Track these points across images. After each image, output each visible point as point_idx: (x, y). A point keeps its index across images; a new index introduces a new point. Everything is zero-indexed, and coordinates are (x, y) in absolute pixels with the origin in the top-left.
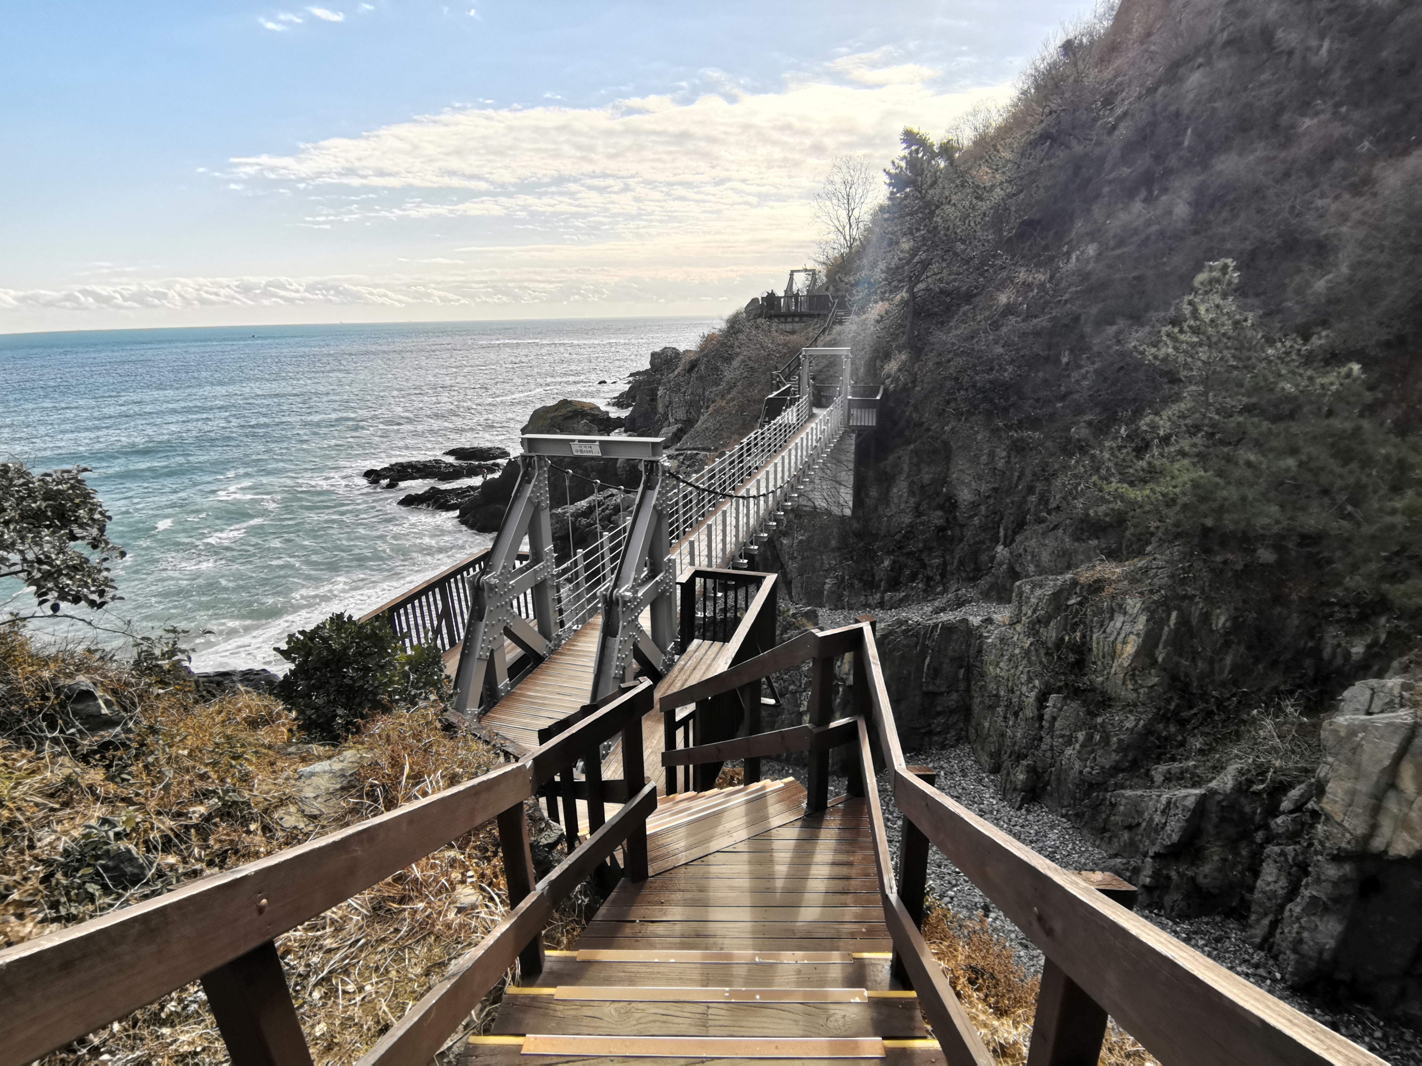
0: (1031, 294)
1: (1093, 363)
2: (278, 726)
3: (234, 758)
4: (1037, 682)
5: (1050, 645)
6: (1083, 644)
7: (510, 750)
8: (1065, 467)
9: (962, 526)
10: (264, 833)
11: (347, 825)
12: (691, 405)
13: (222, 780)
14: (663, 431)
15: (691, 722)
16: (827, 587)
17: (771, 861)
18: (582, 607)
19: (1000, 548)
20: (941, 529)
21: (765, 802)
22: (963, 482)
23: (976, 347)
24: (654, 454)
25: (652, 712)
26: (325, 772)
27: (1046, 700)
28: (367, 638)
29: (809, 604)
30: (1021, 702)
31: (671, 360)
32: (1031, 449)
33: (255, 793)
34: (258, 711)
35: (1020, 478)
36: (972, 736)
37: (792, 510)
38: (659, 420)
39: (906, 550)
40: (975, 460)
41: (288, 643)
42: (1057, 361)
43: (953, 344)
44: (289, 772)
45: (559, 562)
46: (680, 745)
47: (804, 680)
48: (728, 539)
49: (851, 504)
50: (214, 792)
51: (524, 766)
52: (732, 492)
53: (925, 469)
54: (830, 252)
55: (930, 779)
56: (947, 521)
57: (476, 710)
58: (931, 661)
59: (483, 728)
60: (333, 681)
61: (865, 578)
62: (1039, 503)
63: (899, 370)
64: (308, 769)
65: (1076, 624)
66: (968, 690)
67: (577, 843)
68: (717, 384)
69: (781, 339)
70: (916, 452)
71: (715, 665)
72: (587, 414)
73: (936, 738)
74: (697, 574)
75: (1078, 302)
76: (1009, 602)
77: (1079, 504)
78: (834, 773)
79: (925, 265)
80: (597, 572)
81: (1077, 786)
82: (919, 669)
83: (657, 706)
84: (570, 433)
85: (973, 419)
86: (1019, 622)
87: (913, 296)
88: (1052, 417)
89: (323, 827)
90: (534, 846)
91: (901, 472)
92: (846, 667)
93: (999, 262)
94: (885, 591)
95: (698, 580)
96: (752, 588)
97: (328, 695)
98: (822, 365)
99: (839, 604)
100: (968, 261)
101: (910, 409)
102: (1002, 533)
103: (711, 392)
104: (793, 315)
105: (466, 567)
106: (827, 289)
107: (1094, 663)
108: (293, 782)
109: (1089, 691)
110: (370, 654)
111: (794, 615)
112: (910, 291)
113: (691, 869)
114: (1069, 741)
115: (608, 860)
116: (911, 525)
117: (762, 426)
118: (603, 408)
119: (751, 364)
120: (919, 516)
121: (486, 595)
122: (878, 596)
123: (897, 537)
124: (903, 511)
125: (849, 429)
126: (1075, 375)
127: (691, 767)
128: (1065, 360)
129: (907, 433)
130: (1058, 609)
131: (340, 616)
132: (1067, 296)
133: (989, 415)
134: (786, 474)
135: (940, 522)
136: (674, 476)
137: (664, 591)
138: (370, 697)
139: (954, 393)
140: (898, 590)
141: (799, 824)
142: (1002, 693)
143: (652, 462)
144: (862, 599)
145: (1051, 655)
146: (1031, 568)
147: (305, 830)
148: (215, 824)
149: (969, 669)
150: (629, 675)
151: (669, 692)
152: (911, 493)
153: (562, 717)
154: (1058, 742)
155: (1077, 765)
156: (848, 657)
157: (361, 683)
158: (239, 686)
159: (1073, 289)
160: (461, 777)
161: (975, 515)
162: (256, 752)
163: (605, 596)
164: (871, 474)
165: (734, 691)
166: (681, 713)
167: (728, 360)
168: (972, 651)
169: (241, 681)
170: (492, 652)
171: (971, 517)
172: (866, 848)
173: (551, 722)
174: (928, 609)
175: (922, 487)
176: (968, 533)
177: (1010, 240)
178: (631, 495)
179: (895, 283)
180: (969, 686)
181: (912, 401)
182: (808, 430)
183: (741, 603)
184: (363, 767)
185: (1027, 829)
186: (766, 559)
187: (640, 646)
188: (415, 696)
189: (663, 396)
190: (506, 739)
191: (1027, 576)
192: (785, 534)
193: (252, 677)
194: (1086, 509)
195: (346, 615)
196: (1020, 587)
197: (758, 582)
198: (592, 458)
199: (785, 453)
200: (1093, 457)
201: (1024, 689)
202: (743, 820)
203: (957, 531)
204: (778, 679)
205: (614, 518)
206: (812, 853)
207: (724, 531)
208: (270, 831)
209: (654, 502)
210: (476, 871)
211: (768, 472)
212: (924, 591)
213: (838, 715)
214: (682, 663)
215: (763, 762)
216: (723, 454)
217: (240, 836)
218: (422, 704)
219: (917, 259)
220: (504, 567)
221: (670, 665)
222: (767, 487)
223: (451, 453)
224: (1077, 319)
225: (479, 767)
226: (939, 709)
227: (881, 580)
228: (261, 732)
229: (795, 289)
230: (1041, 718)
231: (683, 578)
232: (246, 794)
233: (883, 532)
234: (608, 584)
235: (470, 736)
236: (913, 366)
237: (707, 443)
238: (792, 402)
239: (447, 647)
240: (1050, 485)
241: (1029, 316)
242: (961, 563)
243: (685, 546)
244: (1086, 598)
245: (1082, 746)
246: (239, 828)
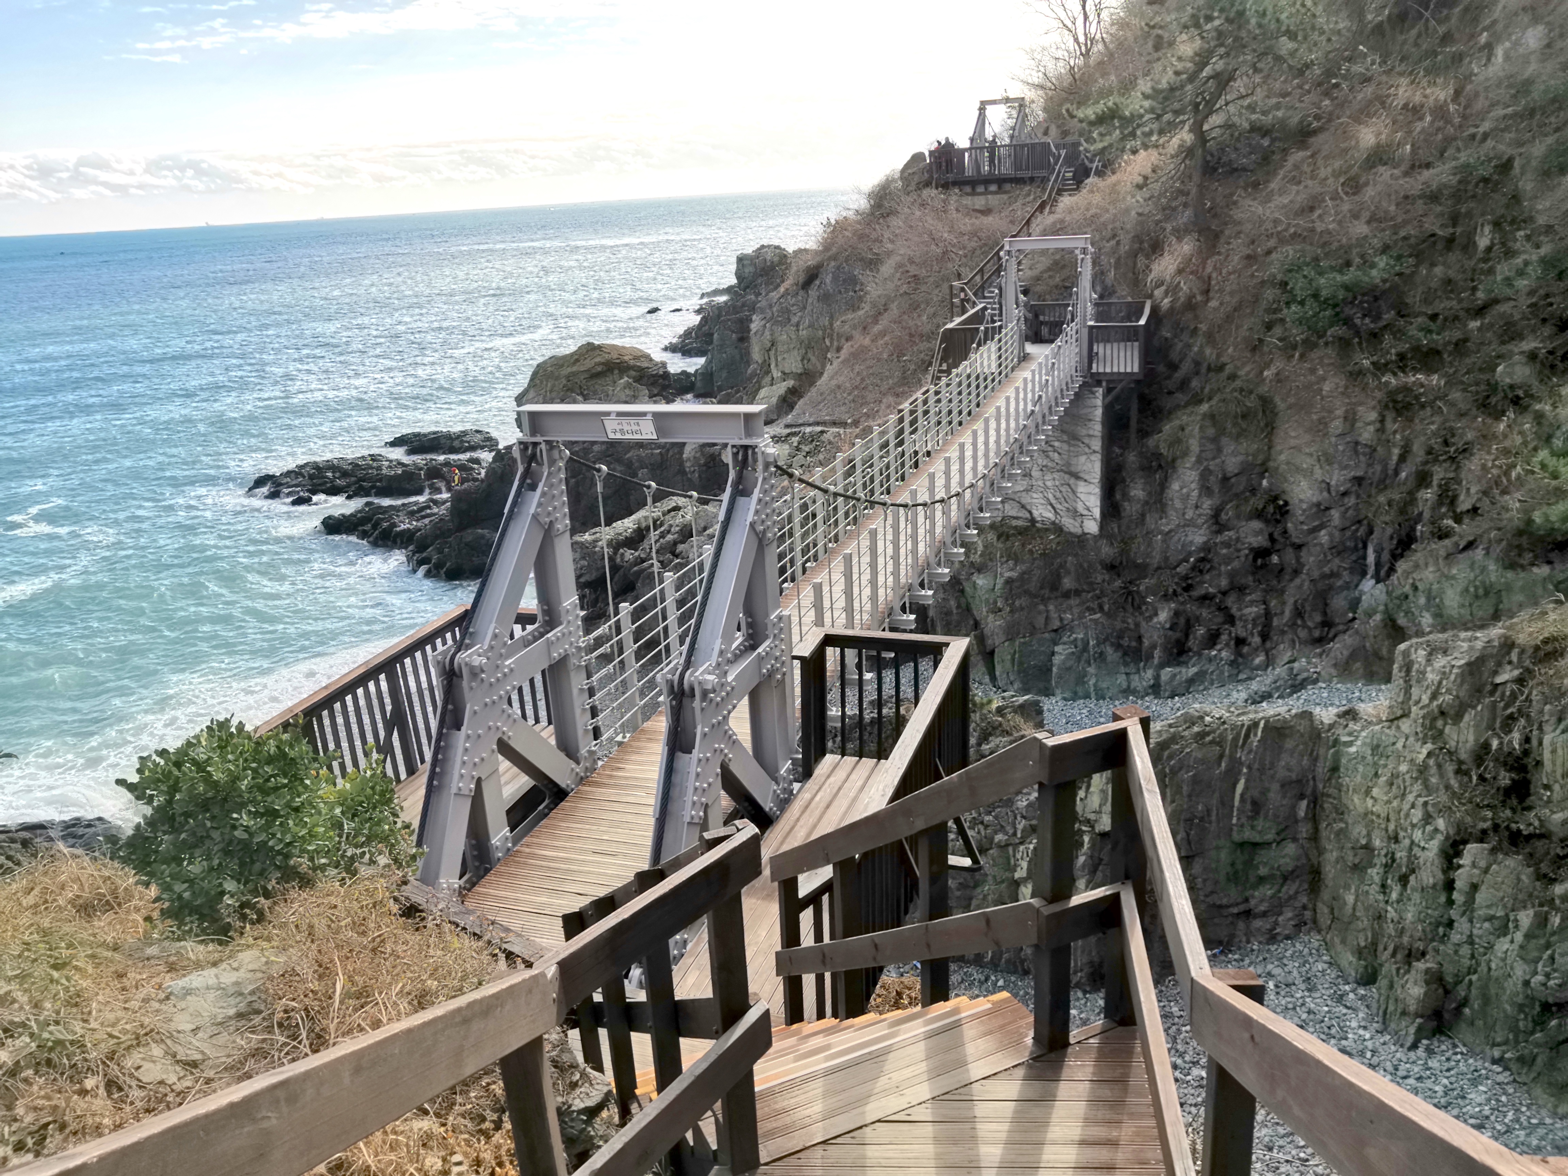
0: (1419, 126)
1: (1538, 247)
2: (128, 912)
3: (55, 967)
4: (1441, 823)
5: (1463, 756)
6: (1526, 753)
7: (515, 949)
8: (1486, 437)
9: (1299, 547)
10: (109, 1094)
11: (248, 1076)
12: (809, 347)
13: (37, 1005)
14: (763, 393)
15: (825, 898)
16: (1057, 660)
17: (973, 1139)
18: (631, 703)
19: (1368, 584)
20: (1261, 553)
21: (961, 1036)
22: (1298, 469)
23: (1320, 227)
24: (749, 433)
25: (757, 883)
26: (208, 988)
27: (1458, 854)
28: (270, 760)
29: (1025, 691)
30: (1411, 858)
31: (772, 267)
32: (1423, 406)
33: (93, 1025)
34: (94, 887)
35: (1402, 458)
36: (1324, 919)
37: (992, 526)
38: (754, 374)
39: (1196, 593)
40: (1320, 428)
41: (139, 771)
42: (1469, 246)
43: (1276, 222)
44: (148, 990)
45: (590, 623)
46: (807, 939)
47: (1021, 824)
48: (881, 579)
49: (1097, 512)
50: (23, 1025)
51: (543, 975)
52: (885, 498)
53: (1228, 446)
54: (1051, 65)
55: (1256, 993)
56: (1271, 537)
57: (456, 883)
58: (1246, 788)
59: (469, 912)
60: (215, 835)
61: (1125, 642)
62: (1440, 502)
63: (1180, 271)
64: (182, 983)
65: (1511, 717)
66: (1315, 837)
67: (634, 1108)
68: (854, 308)
69: (967, 223)
70: (1211, 417)
71: (865, 798)
72: (632, 368)
73: (1257, 923)
74: (829, 640)
75: (1508, 136)
76: (1388, 680)
77: (1513, 502)
78: (1078, 985)
79: (1223, 80)
80: (653, 643)
81: (1521, 1008)
82: (1226, 802)
83: (767, 872)
84: (601, 401)
85: (1315, 355)
86: (1405, 715)
87: (1202, 137)
88: (1460, 346)
89: (208, 1081)
90: (563, 1113)
91: (1185, 454)
92: (1095, 801)
93: (1357, 68)
94: (1162, 666)
95: (830, 651)
96: (925, 664)
97: (209, 858)
98: (1040, 267)
99: (1080, 690)
100: (1301, 72)
101: (1200, 340)
102: (1371, 558)
103: (845, 321)
104: (987, 181)
105: (429, 639)
106: (1046, 133)
107: (1547, 787)
108: (156, 1005)
109: (1541, 836)
110: (276, 789)
111: (1000, 711)
112: (1197, 129)
113: (833, 1151)
114: (1503, 928)
115: (689, 1135)
116: (1207, 548)
117: (936, 379)
118: (658, 356)
119: (913, 270)
120: (1219, 532)
121: (465, 683)
122: (1149, 673)
123: (1182, 569)
124: (1191, 523)
125: (1092, 380)
126: (1503, 270)
127: (828, 976)
128: (1483, 242)
129: (1195, 383)
130: (1478, 692)
131: (224, 725)
132: (1486, 126)
133: (1344, 345)
134: (981, 463)
135: (1259, 541)
136: (784, 472)
137: (771, 674)
138: (278, 861)
139: (1278, 310)
140: (1185, 664)
141: (1020, 1072)
142: (1377, 843)
143: (746, 448)
144: (1121, 679)
145: (1467, 773)
146: (1427, 620)
147: (178, 1087)
148: (26, 1080)
149: (1315, 802)
150: (716, 816)
151: (786, 848)
152: (1206, 490)
153: (602, 892)
154: (1482, 929)
155: (1520, 971)
156: (1100, 781)
157: (263, 837)
158: (61, 845)
159: (1500, 112)
160: (436, 994)
161: (1321, 527)
162: (93, 956)
163: (670, 684)
164: (1132, 458)
165: (900, 842)
166: (807, 884)
167: (873, 263)
168: (1322, 769)
169: (64, 838)
170: (479, 781)
171: (1315, 530)
172: (1141, 1116)
173: (583, 902)
174: (1240, 695)
175: (1225, 479)
176: (1310, 559)
177: (1379, 29)
178: (710, 508)
179: (1167, 117)
180: (1316, 830)
181: (1203, 327)
182: (1019, 383)
183: (907, 691)
184: (271, 978)
185: (1429, 1083)
186: (949, 613)
187: (735, 769)
188: (352, 859)
189: (761, 332)
190: (507, 930)
191: (1420, 633)
192: (980, 569)
193: (81, 831)
194: (1527, 512)
195: (234, 722)
196: (1406, 653)
197: (936, 652)
198: (640, 445)
199: (979, 426)
200: (1539, 417)
201: (1418, 835)
202: (923, 1066)
203: (1289, 555)
204: (974, 822)
205: (681, 547)
206: (1044, 1123)
207: (873, 565)
208: (120, 1089)
209: (750, 518)
210: (466, 1154)
211: (948, 461)
212: (1232, 663)
213: (1081, 883)
214: (806, 796)
215: (953, 967)
216: (868, 430)
217: (68, 1100)
218: (364, 871)
219: (1207, 72)
220: (495, 636)
221: (785, 802)
222: (947, 486)
223: (396, 443)
224: (1506, 166)
225: (463, 979)
226: (1263, 871)
227: (1154, 647)
228: (101, 922)
229: (989, 134)
230: (1449, 886)
231: (806, 649)
232: (78, 1027)
233: (1156, 559)
234: (677, 659)
235: (447, 927)
236: (1204, 263)
237: (840, 413)
238: (989, 335)
239: (403, 776)
240: (1458, 468)
241: (1417, 165)
242: (1299, 613)
243: (807, 594)
244: (1528, 671)
245: (1528, 936)
246: (67, 1086)
